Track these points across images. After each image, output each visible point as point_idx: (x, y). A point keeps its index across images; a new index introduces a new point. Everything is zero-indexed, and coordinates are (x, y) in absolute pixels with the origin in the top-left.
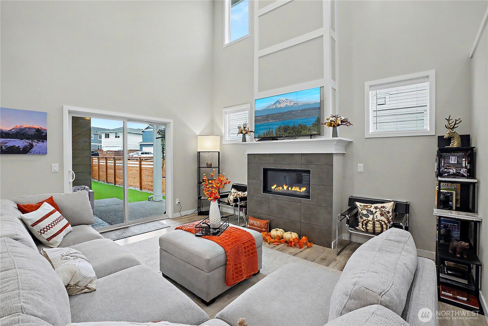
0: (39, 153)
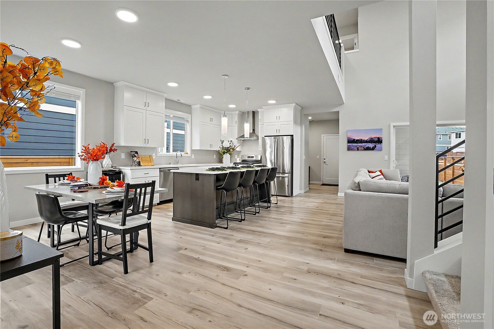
0: (379, 150)
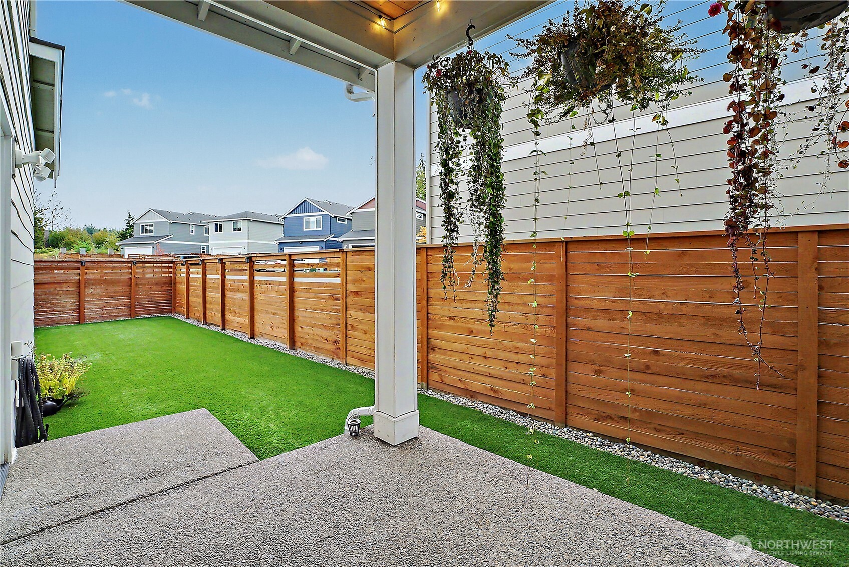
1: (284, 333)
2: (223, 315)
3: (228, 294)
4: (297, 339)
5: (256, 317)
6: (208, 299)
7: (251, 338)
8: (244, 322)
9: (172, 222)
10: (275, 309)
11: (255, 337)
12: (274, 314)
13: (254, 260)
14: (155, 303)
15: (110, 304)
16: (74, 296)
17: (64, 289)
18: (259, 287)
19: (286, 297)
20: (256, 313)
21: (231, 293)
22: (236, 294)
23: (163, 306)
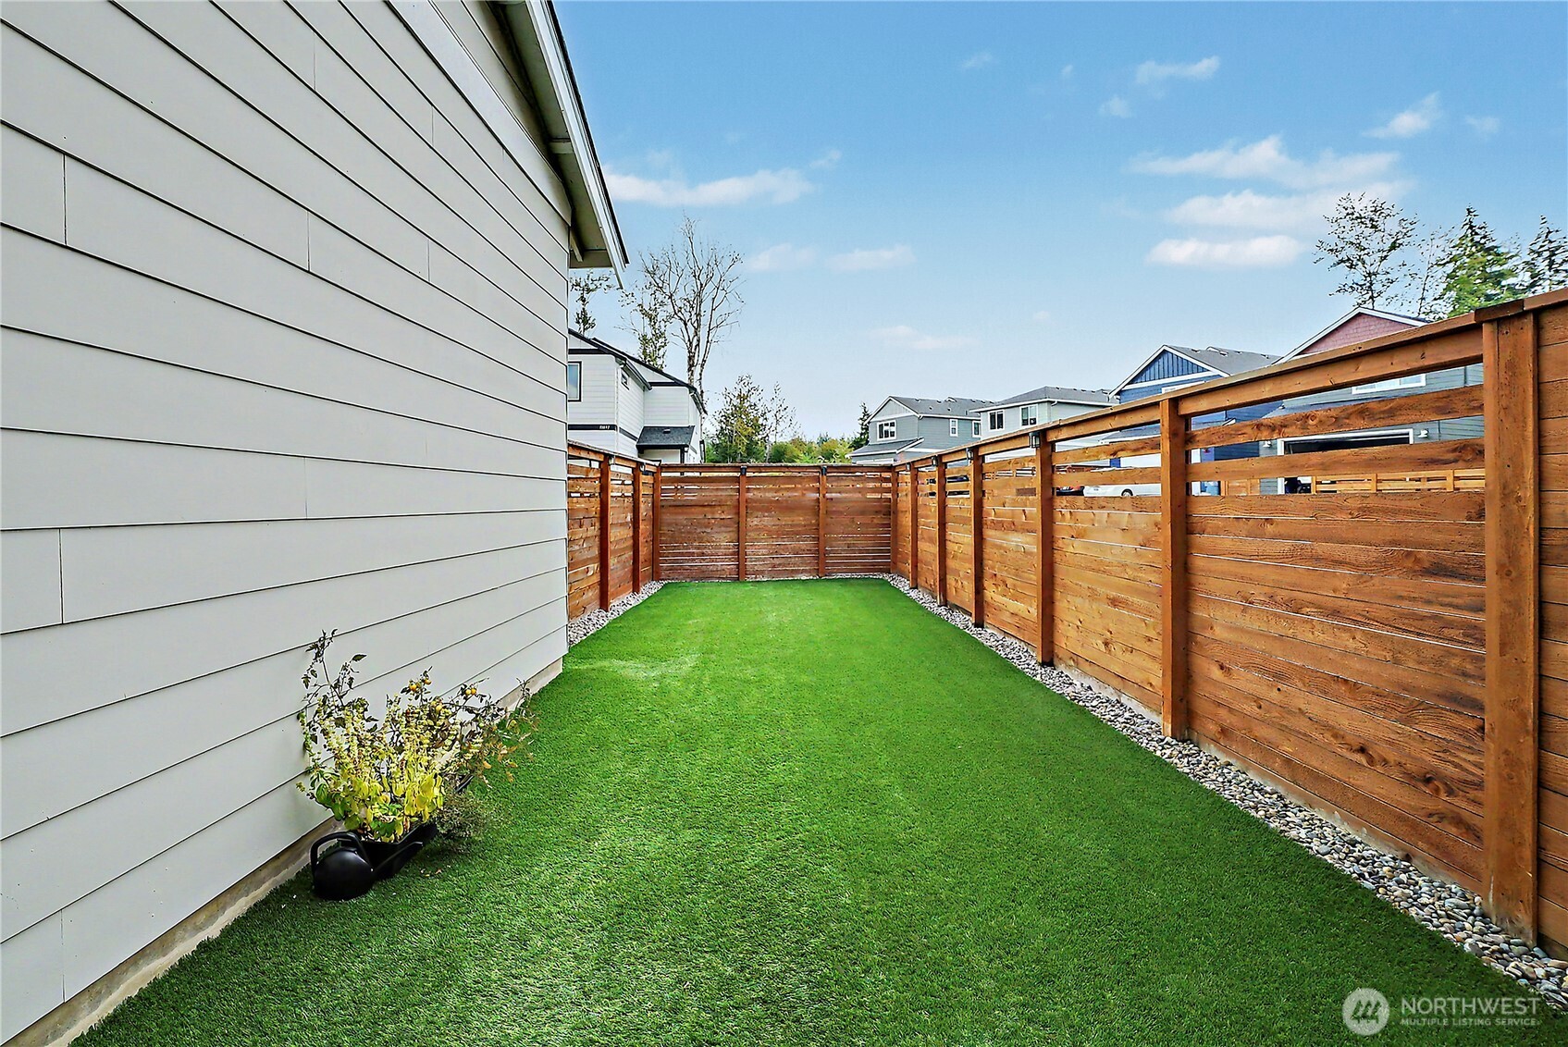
1: (1156, 675)
2: (979, 590)
3: (989, 533)
4: (1202, 706)
5: (1057, 603)
6: (950, 546)
7: (1043, 664)
8: (1025, 614)
9: (922, 415)
10: (1119, 589)
11: (1056, 661)
12: (1114, 602)
13: (1052, 437)
14: (860, 551)
15: (786, 548)
16: (731, 529)
17: (717, 516)
18: (1068, 516)
19: (1161, 554)
20: (1058, 595)
21: (998, 533)
22: (1006, 537)
23: (874, 558)
